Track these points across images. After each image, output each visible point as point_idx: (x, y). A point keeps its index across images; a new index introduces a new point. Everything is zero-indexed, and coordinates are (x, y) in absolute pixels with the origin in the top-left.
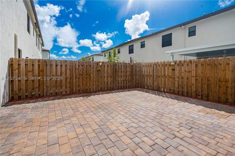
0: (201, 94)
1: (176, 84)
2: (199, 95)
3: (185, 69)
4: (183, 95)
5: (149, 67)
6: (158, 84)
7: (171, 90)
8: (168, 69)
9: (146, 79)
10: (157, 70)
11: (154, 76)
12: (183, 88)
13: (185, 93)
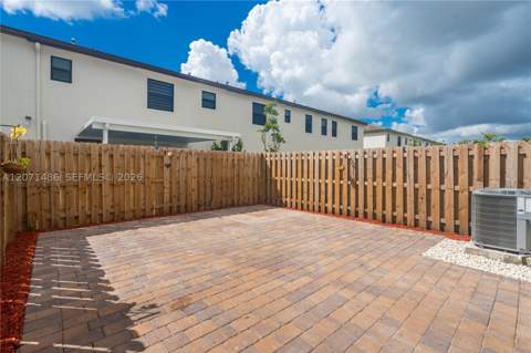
3: (183, 165)
5: (80, 156)
6: (118, 205)
7: (152, 209)
8: (149, 164)
9: (65, 197)
10: (115, 165)
11: (101, 185)
12: (179, 200)
13: (182, 209)
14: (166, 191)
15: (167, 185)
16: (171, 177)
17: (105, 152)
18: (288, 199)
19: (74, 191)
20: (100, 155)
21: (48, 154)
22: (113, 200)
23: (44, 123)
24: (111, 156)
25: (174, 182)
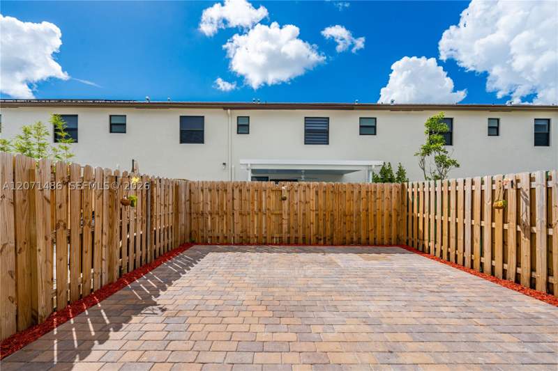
0: (322, 238)
1: (285, 226)
2: (321, 239)
3: (300, 198)
4: (296, 244)
5: (220, 191)
6: (246, 231)
7: (273, 238)
8: (269, 197)
9: (212, 222)
10: (243, 198)
11: (233, 214)
12: (297, 231)
13: (301, 240)
14: (284, 222)
15: (285, 217)
16: (289, 209)
17: (236, 187)
18: (432, 244)
19: (217, 217)
20: (233, 190)
21: (202, 190)
22: (242, 226)
23: (233, 167)
24: (240, 191)
25: (292, 214)
